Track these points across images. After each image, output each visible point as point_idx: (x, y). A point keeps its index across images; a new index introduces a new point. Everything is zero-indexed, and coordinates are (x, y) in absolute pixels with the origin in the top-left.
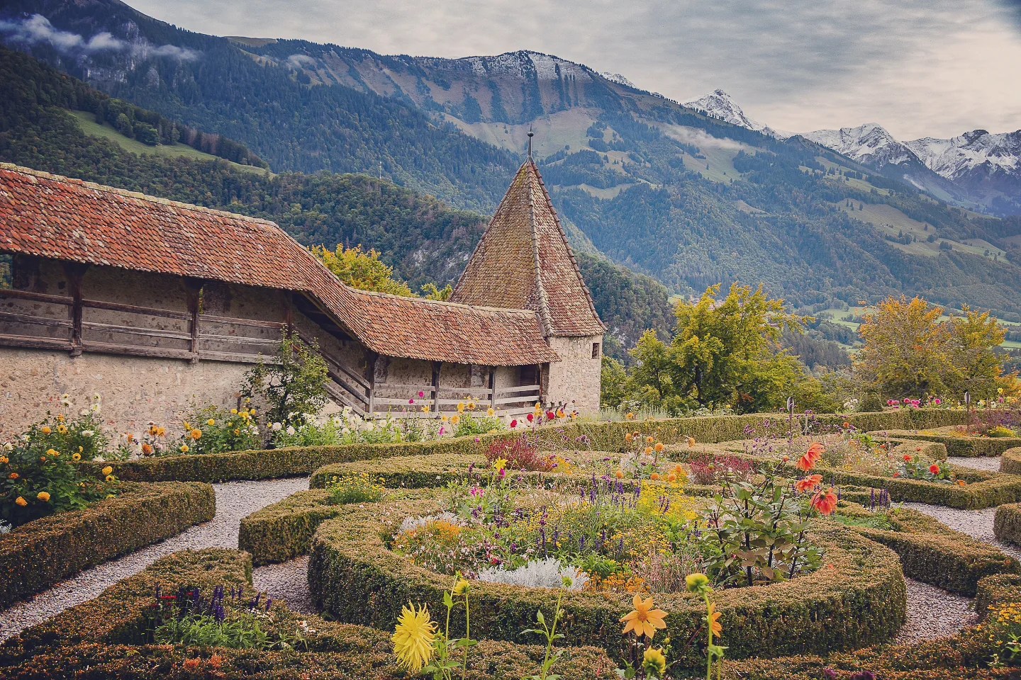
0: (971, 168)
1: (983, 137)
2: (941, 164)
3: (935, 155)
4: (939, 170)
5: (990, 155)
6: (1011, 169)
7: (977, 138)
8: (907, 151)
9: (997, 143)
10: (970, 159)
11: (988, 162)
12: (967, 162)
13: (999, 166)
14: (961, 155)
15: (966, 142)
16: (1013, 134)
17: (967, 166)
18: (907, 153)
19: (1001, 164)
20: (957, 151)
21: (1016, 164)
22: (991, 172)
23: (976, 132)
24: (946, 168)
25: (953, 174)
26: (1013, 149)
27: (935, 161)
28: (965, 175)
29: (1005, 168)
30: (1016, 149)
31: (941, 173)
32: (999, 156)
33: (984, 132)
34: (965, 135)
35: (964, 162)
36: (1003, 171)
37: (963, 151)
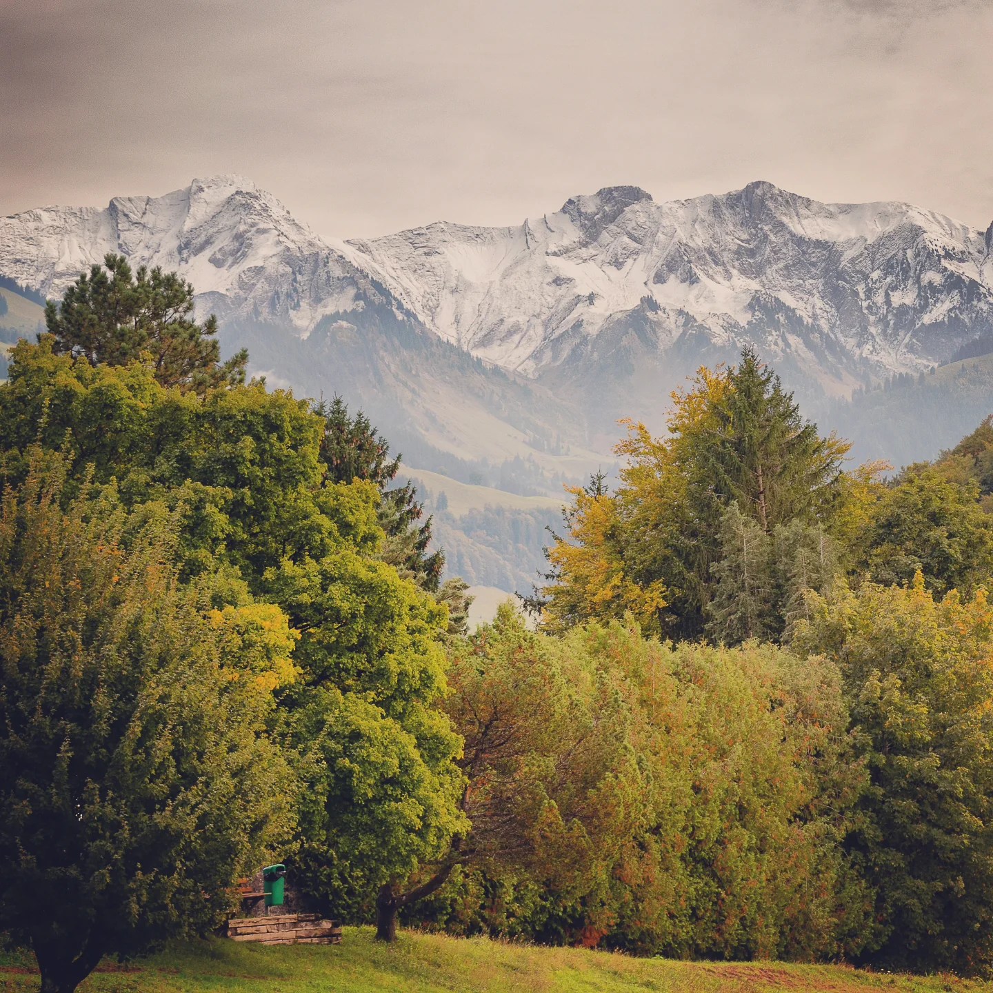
0: (592, 330)
1: (635, 214)
2: (492, 319)
3: (468, 285)
4: (485, 341)
5: (660, 279)
6: (731, 327)
7: (612, 218)
8: (354, 277)
9: (682, 235)
10: (591, 298)
11: (650, 303)
12: (580, 308)
13: (688, 319)
14: (558, 281)
15: (573, 234)
16: (734, 200)
17: (578, 325)
18: (353, 282)
19: (699, 310)
20: (547, 269)
21: (751, 307)
22: (665, 341)
23: (606, 195)
24: (510, 333)
25: (536, 356)
26: (738, 253)
27: (468, 309)
28: (575, 355)
29: (711, 323)
30: (752, 253)
31: (493, 355)
32: (691, 279)
33: (634, 194)
34: (572, 207)
35: (569, 309)
36: (703, 335)
37: (565, 267)
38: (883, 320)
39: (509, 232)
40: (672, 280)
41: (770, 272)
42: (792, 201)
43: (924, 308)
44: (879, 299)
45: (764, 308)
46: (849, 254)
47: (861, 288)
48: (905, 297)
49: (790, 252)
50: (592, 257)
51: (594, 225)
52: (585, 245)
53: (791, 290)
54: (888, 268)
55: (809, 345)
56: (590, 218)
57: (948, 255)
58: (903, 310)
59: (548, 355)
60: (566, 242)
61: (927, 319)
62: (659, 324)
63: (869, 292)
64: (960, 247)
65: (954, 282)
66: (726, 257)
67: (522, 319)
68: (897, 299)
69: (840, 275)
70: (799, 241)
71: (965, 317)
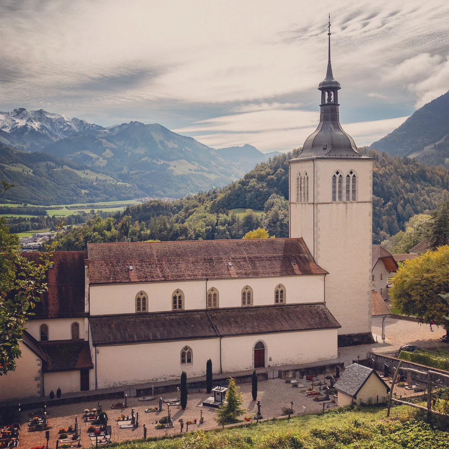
38: (58, 130)
39: (6, 113)
40: (29, 122)
41: (43, 121)
42: (46, 112)
43: (64, 128)
44: (58, 127)
45: (43, 127)
46: (54, 120)
47: (55, 125)
48: (61, 127)
49: (46, 119)
50: (18, 117)
51: (18, 113)
52: (17, 116)
53: (46, 124)
54: (59, 122)
55: (49, 132)
56: (18, 112)
57: (67, 122)
58: (61, 128)
59: (12, 131)
60: (14, 115)
61: (64, 130)
62: (28, 128)
63: (57, 126)
64: (69, 121)
65: (68, 125)
66: (37, 119)
67: (8, 125)
68: (60, 127)
69: (52, 123)
70: (47, 118)
71: (69, 130)
